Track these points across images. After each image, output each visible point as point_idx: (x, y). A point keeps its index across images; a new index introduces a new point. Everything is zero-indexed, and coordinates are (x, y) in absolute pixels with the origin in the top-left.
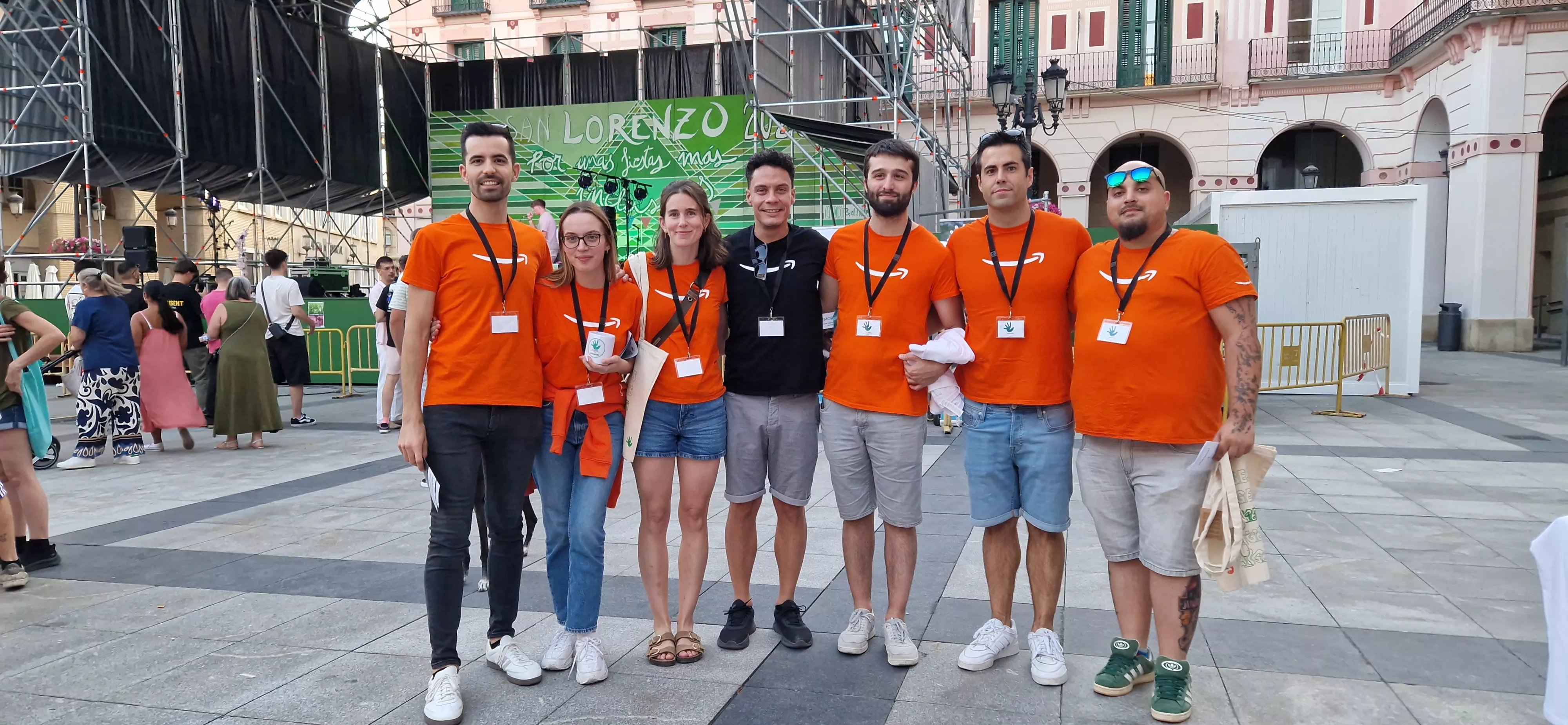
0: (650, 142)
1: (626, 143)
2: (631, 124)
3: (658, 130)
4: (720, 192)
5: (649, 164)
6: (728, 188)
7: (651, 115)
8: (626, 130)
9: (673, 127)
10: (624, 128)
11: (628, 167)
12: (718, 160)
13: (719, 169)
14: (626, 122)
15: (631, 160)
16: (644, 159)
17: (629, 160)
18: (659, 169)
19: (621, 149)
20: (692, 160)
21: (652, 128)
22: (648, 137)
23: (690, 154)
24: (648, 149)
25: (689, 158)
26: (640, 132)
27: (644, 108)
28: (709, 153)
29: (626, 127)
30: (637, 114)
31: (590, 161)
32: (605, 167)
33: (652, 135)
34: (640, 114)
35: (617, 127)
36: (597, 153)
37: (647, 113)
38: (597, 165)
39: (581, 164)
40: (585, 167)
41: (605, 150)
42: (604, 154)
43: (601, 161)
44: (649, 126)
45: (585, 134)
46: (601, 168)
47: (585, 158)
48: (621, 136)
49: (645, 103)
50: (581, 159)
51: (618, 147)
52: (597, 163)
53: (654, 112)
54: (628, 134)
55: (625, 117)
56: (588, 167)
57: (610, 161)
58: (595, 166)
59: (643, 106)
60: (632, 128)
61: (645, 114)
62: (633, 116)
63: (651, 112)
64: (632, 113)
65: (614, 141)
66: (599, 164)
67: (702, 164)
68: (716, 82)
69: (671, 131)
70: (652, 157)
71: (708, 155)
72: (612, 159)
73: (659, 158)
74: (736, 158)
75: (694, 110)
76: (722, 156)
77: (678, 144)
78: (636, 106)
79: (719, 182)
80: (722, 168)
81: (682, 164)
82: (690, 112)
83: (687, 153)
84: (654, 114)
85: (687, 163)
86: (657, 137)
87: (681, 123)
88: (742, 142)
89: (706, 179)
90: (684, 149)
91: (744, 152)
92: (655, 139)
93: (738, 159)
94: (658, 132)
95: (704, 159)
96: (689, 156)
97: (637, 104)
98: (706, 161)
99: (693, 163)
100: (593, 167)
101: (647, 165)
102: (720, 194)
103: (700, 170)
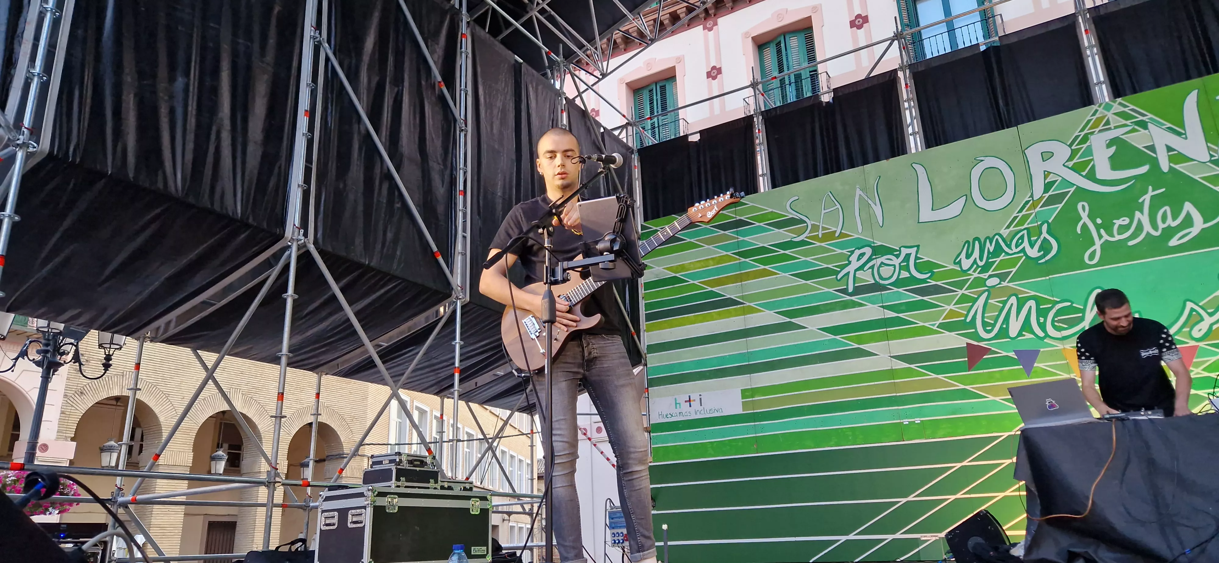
0: (1154, 178)
1: (1082, 192)
2: (1089, 151)
3: (1169, 149)
5: (1162, 226)
7: (1143, 125)
8: (1076, 169)
9: (1213, 134)
10: (1070, 164)
11: (1098, 243)
14: (1074, 153)
15: (1107, 227)
17: (1098, 227)
18: (1195, 231)
19: (1071, 208)
21: (1152, 148)
22: (1144, 169)
24: (1150, 194)
26: (1116, 163)
27: (1121, 115)
29: (1075, 161)
30: (1100, 131)
31: (991, 245)
32: (1033, 253)
33: (1155, 163)
34: (1110, 129)
35: (1049, 166)
36: (1008, 227)
37: (1128, 122)
38: (1010, 252)
39: (968, 256)
40: (981, 260)
41: (1025, 218)
42: (1026, 226)
43: (1020, 241)
44: (1140, 147)
45: (969, 197)
46: (1023, 256)
47: (977, 242)
48: (1067, 183)
49: (1118, 102)
50: (967, 245)
51: (1061, 206)
52: (1009, 246)
53: (1150, 116)
54: (1084, 174)
55: (1068, 144)
56: (988, 258)
57: (1045, 237)
58: (1007, 254)
59: (1112, 111)
60: (1092, 160)
61: (1125, 125)
62: (1092, 137)
63: (1141, 118)
64: (1086, 131)
65: (1047, 195)
66: (1016, 248)
69: (1209, 145)
70: (1167, 208)
72: (1048, 232)
73: (1188, 207)
78: (1094, 115)
84: (1150, 118)
86: (1172, 165)
92: (1165, 169)
94: (1170, 153)
97: (1096, 111)
100: (1002, 257)
101: (1155, 228)
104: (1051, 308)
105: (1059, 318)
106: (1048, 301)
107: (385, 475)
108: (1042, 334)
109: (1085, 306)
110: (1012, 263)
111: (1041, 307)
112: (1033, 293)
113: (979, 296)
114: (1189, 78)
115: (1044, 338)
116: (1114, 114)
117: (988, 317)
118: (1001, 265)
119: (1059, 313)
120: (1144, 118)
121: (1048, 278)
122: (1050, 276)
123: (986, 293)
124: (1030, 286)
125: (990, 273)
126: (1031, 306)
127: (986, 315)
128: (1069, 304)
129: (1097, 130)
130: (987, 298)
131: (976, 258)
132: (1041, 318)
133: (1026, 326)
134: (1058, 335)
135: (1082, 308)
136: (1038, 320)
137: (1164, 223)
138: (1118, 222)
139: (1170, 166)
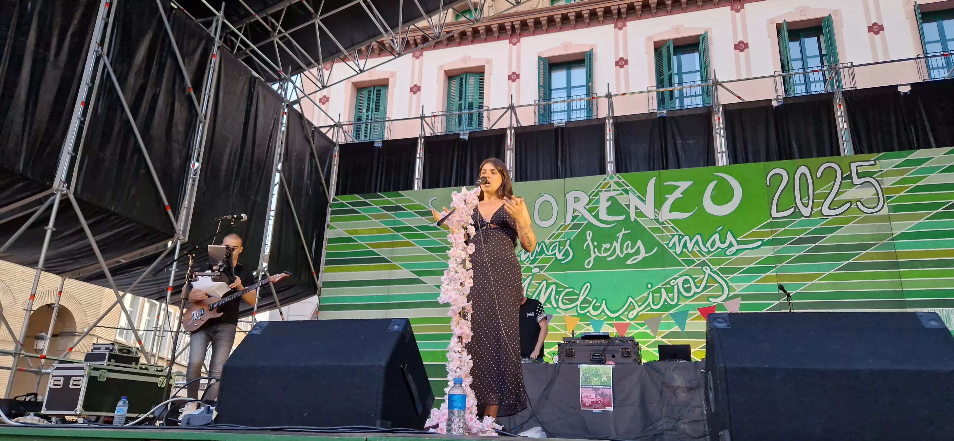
0: (626, 223)
1: (590, 225)
2: (598, 202)
3: (637, 208)
4: (740, 288)
5: (625, 252)
6: (752, 283)
7: (627, 191)
8: (590, 210)
9: (659, 204)
10: (587, 207)
11: (593, 256)
12: (731, 245)
13: (735, 257)
14: (590, 201)
15: (599, 247)
17: (594, 247)
18: (640, 257)
19: (583, 233)
20: (690, 246)
21: (628, 206)
22: (622, 217)
23: (687, 238)
24: (623, 232)
25: (685, 243)
26: (610, 211)
27: (617, 183)
28: (716, 236)
29: (590, 206)
30: (606, 191)
32: (560, 256)
33: (628, 215)
34: (610, 190)
35: (577, 206)
36: (549, 239)
37: (620, 189)
38: (548, 254)
40: (532, 256)
41: (560, 234)
42: (558, 240)
43: (554, 248)
44: (623, 204)
46: (553, 258)
48: (584, 218)
49: (617, 176)
52: (548, 250)
53: (631, 187)
54: (593, 214)
55: (588, 195)
56: (536, 256)
57: (567, 248)
58: (546, 255)
59: (613, 180)
60: (599, 207)
61: (618, 190)
62: (601, 194)
63: (626, 187)
64: (598, 189)
65: (572, 223)
66: (552, 252)
67: (707, 250)
68: (719, 151)
69: (656, 210)
70: (629, 242)
71: (715, 239)
72: (569, 246)
73: (639, 243)
74: (760, 242)
75: (690, 183)
76: (738, 239)
77: (667, 225)
78: (604, 180)
79: (735, 275)
80: (739, 256)
81: (676, 251)
82: (684, 185)
83: (683, 236)
84: (631, 189)
85: (682, 249)
86: (636, 217)
87: (671, 198)
88: (769, 221)
89: (713, 270)
90: (677, 231)
91: (772, 235)
92: (633, 219)
93: (764, 244)
94: (636, 211)
95: (709, 244)
96: (686, 240)
97: (606, 178)
98: (712, 247)
99: (692, 249)
100: (543, 256)
101: (622, 252)
102: (738, 290)
103: (704, 259)
104: (563, 291)
105: (566, 297)
106: (562, 286)
107: (101, 357)
108: (555, 306)
109: (580, 293)
110: (548, 260)
111: (558, 289)
112: (556, 281)
113: (527, 278)
114: (653, 169)
115: (557, 308)
116: (614, 182)
117: (530, 292)
118: (543, 261)
119: (567, 294)
120: (628, 188)
121: (564, 272)
122: (566, 272)
123: (531, 277)
124: (555, 276)
125: (535, 265)
126: (553, 289)
128: (573, 290)
129: (604, 190)
130: (531, 280)
132: (557, 296)
133: (549, 300)
134: (564, 307)
135: (578, 293)
136: (555, 297)
137: (626, 250)
138: (605, 246)
139: (635, 218)
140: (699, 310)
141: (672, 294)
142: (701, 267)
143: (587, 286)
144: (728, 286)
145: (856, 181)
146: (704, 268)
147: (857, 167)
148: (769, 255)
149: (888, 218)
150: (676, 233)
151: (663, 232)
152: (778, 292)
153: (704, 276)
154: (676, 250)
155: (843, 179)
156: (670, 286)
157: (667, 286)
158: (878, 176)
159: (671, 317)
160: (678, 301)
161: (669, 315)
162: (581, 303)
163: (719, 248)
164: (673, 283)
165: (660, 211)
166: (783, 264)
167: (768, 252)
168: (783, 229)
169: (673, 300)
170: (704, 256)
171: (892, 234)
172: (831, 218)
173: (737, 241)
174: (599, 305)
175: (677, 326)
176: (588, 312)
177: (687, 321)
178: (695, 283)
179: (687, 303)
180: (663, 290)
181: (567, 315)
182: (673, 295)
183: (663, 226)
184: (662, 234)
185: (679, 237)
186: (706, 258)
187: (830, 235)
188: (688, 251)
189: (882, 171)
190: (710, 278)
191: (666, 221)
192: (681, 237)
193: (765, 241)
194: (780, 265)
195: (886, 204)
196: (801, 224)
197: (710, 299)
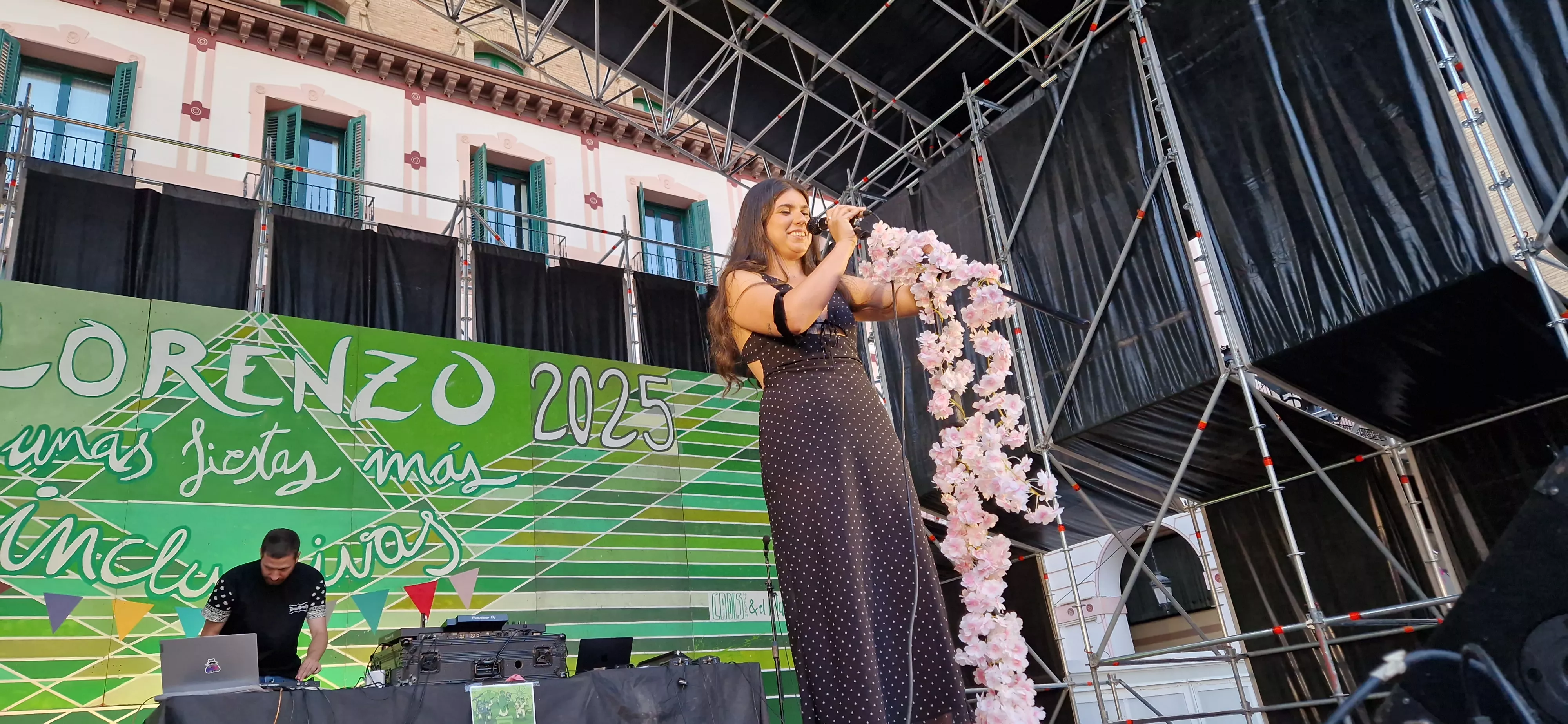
0: (285, 413)
1: (202, 407)
2: (226, 361)
3: (308, 388)
4: (478, 552)
5: (274, 470)
6: (497, 544)
7: (291, 353)
8: (206, 377)
9: (352, 387)
10: (201, 369)
11: (202, 472)
12: (470, 477)
13: (475, 499)
14: (209, 357)
15: (218, 454)
16: (259, 455)
17: (207, 453)
18: (305, 484)
19: (184, 422)
20: (402, 471)
21: (291, 381)
22: (276, 402)
23: (398, 456)
24: (275, 430)
25: (395, 466)
26: (251, 385)
27: (272, 333)
28: (449, 459)
29: (207, 367)
30: (245, 343)
31: (62, 442)
32: (118, 465)
33: (289, 399)
34: (256, 344)
35: (175, 362)
36: (95, 423)
37: (276, 344)
38: (87, 457)
39: (23, 448)
41: (123, 418)
42: (120, 428)
43: (106, 446)
44: (280, 376)
45: (54, 367)
46: (102, 467)
47: (43, 432)
48: (189, 389)
49: (272, 318)
50: (27, 432)
51: (173, 415)
52: (88, 450)
53: (300, 346)
54: (212, 385)
55: (206, 344)
56: (53, 457)
57: (139, 449)
58: (82, 458)
59: (264, 326)
60: (227, 372)
61: (273, 347)
62: (234, 347)
63: (291, 345)
64: (229, 337)
65: (161, 397)
66: (97, 453)
67: (430, 482)
68: (462, 316)
69: (345, 397)
70: (286, 452)
71: (446, 464)
72: (146, 444)
73: (307, 456)
74: (515, 478)
75: (413, 360)
76: (482, 468)
77: (364, 429)
78: (244, 322)
79: (473, 528)
80: (481, 497)
81: (376, 479)
82: (402, 361)
83: (391, 453)
84: (300, 349)
85: (388, 476)
86: (305, 406)
87: (377, 381)
88: (530, 444)
89: (438, 519)
90: (382, 442)
91: (533, 466)
92: (297, 409)
93: (521, 480)
94: (306, 393)
95: (435, 472)
96: (396, 460)
97: (248, 318)
98: (440, 478)
99: (406, 478)
100: (74, 461)
101: (268, 470)
102: (475, 556)
103: (425, 497)
104: (117, 543)
105: (123, 558)
106: (116, 533)
108: (91, 575)
109: (161, 549)
110: (85, 472)
111: (104, 539)
112: (99, 519)
114: (347, 321)
115: (94, 581)
116: (265, 330)
117: (23, 541)
119: (125, 551)
120: (294, 346)
121: (126, 502)
122: (129, 501)
123: (33, 506)
124: (98, 509)
125: (48, 479)
126: (90, 536)
127: (20, 537)
128: (143, 541)
129: (243, 340)
131: (34, 454)
132: (98, 554)
133: (75, 563)
134: (113, 580)
135: (156, 549)
136: (94, 555)
137: (278, 467)
138: (231, 454)
139: (303, 407)
140: (407, 589)
141: (361, 559)
142: (418, 512)
143: (181, 535)
144: (460, 548)
145: (646, 402)
146: (423, 513)
147: (647, 382)
148: (526, 500)
149: (676, 461)
150: (379, 445)
151: (355, 441)
152: (534, 562)
153: (422, 529)
154: (376, 475)
155: (631, 396)
156: (358, 543)
157: (353, 543)
158: (669, 400)
159: (354, 603)
160: (371, 573)
161: (351, 599)
162: (160, 572)
163: (451, 480)
164: (366, 537)
165: (352, 402)
166: (545, 516)
167: (525, 494)
168: (549, 460)
169: (361, 571)
170: (426, 492)
171: (681, 484)
172: (613, 450)
173: (481, 472)
174: (205, 576)
175: (365, 620)
176: (176, 591)
177: (384, 610)
178: (404, 539)
179: (387, 576)
180: (344, 550)
181: (120, 597)
182: (364, 562)
183: (357, 429)
184: (353, 445)
185: (384, 454)
186: (429, 495)
187: (609, 477)
188: (398, 480)
189: (674, 394)
190: (432, 531)
191: (363, 420)
192: (387, 454)
193: (522, 475)
194: (540, 517)
195: (676, 441)
196: (574, 455)
197: (428, 570)
